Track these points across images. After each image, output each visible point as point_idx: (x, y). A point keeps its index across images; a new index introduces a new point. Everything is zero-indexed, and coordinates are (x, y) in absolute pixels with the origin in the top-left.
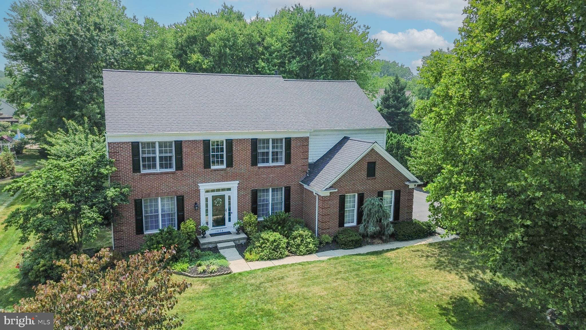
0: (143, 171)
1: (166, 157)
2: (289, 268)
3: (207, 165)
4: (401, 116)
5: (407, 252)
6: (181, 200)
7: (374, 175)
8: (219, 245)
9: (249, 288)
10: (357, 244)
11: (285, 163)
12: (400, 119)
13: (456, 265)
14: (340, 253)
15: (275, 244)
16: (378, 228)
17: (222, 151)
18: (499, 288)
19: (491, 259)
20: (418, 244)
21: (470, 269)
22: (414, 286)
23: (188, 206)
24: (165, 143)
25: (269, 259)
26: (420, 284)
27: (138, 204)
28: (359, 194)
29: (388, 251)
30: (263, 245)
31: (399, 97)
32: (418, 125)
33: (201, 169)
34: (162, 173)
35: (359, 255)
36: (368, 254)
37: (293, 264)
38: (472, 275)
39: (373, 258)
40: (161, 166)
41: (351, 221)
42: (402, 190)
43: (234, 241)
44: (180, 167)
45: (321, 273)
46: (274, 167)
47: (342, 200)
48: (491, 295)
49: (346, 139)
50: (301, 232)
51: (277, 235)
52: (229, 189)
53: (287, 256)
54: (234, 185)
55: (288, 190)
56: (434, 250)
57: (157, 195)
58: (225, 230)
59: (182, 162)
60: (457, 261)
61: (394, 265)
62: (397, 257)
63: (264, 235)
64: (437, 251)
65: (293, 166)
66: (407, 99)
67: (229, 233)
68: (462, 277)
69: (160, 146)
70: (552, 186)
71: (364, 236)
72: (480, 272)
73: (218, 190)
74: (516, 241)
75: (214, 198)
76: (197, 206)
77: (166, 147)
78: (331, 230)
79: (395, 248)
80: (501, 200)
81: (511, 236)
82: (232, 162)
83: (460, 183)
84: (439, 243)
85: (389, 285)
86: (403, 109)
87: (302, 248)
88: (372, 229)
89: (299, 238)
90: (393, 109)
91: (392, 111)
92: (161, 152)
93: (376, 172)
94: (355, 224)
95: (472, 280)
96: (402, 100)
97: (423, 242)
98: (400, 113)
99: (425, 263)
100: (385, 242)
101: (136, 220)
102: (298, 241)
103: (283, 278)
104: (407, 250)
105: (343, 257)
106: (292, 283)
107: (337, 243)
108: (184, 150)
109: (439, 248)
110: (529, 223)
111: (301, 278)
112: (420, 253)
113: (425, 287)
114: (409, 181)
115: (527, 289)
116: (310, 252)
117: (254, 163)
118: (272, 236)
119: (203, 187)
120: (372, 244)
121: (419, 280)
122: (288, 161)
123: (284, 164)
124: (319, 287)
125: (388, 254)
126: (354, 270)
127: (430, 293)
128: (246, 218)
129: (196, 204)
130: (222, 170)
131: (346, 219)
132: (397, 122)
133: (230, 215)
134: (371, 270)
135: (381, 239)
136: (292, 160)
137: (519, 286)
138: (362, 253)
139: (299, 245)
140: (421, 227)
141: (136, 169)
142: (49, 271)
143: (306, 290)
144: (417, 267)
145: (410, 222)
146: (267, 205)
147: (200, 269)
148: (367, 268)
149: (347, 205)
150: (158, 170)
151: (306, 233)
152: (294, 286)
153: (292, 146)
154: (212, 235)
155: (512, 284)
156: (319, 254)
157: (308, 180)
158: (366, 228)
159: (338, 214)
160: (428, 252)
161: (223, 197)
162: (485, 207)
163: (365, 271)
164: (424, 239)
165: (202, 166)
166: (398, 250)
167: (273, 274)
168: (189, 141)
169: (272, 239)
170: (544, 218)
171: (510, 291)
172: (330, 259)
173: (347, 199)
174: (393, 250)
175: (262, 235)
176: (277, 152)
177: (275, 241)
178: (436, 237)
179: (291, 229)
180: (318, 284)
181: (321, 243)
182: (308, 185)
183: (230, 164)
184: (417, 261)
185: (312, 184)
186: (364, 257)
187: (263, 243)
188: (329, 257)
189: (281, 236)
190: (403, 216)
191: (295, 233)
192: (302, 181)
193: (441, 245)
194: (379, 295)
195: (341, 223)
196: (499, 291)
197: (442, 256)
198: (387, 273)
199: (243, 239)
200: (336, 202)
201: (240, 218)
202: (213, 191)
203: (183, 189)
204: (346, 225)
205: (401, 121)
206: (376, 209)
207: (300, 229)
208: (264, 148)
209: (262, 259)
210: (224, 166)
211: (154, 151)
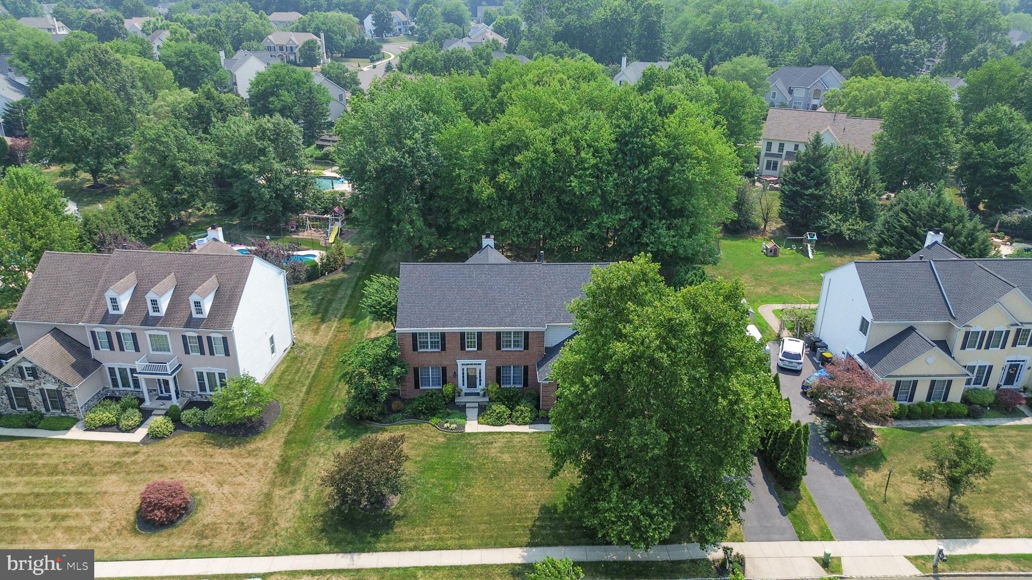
0: (420, 350)
1: (435, 342)
2: (501, 436)
3: (463, 348)
6: (444, 370)
8: (467, 405)
9: (468, 446)
11: (525, 349)
14: (545, 428)
15: (500, 414)
17: (474, 339)
23: (449, 374)
24: (434, 333)
25: (493, 425)
27: (416, 371)
30: (492, 414)
33: (459, 350)
34: (431, 352)
40: (432, 347)
43: (479, 402)
44: (444, 348)
45: (520, 444)
46: (515, 351)
51: (503, 408)
52: (479, 365)
53: (507, 424)
54: (483, 362)
55: (526, 368)
57: (429, 365)
58: (476, 391)
59: (445, 345)
63: (494, 407)
65: (529, 351)
67: (478, 394)
69: (431, 335)
73: (471, 365)
75: (468, 369)
76: (456, 374)
77: (435, 336)
82: (482, 346)
87: (520, 420)
89: (520, 412)
92: (431, 338)
101: (415, 379)
102: (519, 414)
105: (545, 432)
108: (447, 338)
111: (505, 445)
116: (525, 424)
117: (498, 347)
118: (499, 408)
119: (459, 362)
122: (526, 347)
123: (523, 350)
124: (510, 455)
128: (490, 387)
129: (455, 372)
130: (474, 351)
133: (480, 381)
136: (529, 347)
139: (518, 417)
141: (415, 348)
143: (500, 455)
146: (509, 377)
147: (446, 425)
150: (429, 350)
151: (526, 409)
152: (495, 450)
153: (530, 337)
154: (466, 394)
156: (532, 426)
157: (541, 364)
161: (475, 369)
165: (459, 348)
167: (490, 438)
168: (451, 333)
169: (499, 410)
172: (534, 433)
176: (518, 341)
177: (501, 412)
179: (515, 405)
180: (511, 452)
181: (535, 417)
182: (538, 370)
183: (480, 348)
188: (536, 431)
189: (506, 409)
191: (517, 408)
192: (538, 363)
199: (484, 402)
201: (487, 385)
202: (467, 365)
203: (445, 362)
207: (522, 406)
208: (507, 338)
209: (489, 424)
210: (476, 349)
211: (427, 338)
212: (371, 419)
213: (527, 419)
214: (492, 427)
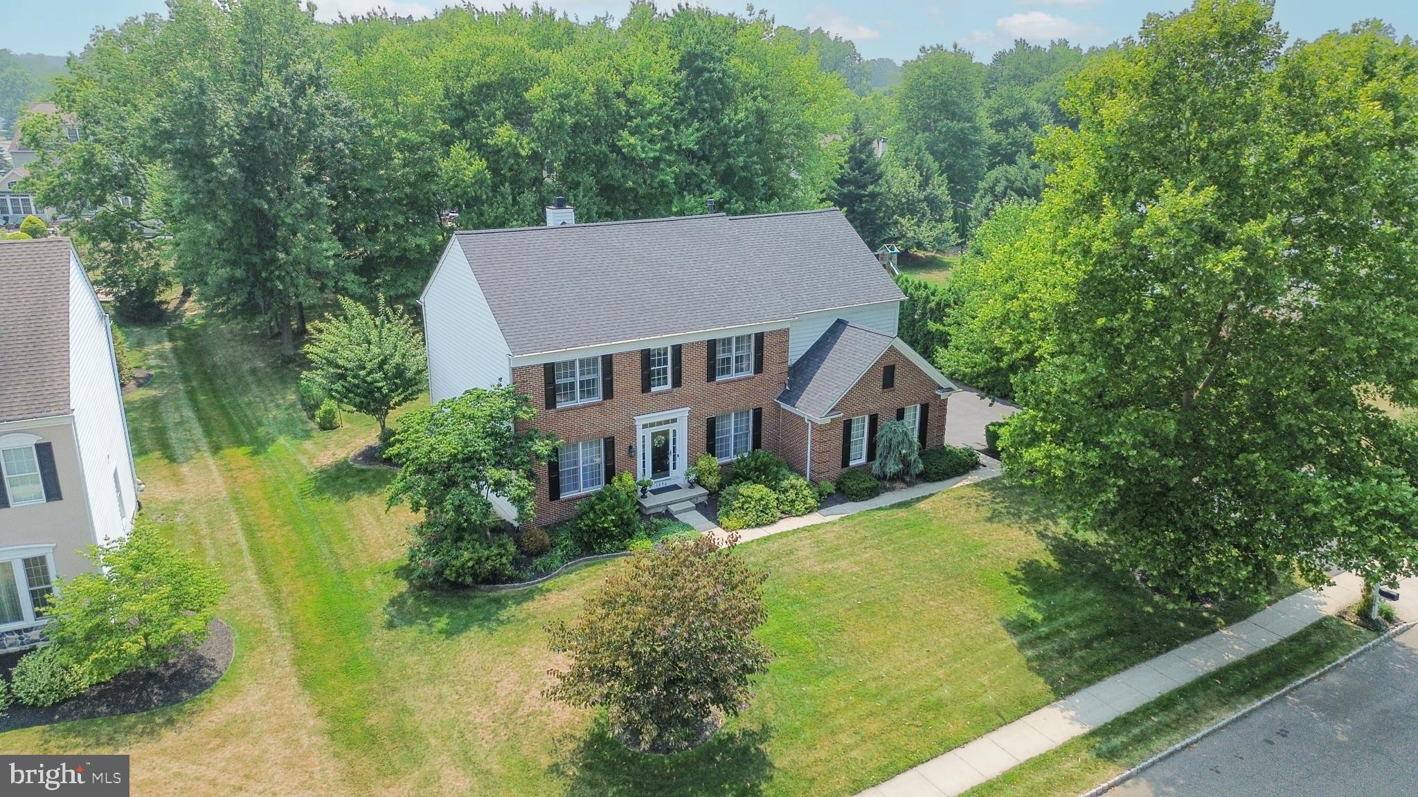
0: (560, 406)
1: (588, 381)
3: (646, 388)
4: (866, 202)
5: (946, 500)
6: (610, 444)
7: (892, 386)
8: (673, 508)
10: (873, 493)
11: (755, 373)
12: (865, 208)
13: (1018, 515)
14: (851, 508)
15: (762, 502)
16: (901, 466)
17: (665, 363)
18: (1077, 544)
19: (1082, 522)
20: (959, 485)
21: (1036, 520)
22: (970, 551)
23: (620, 452)
24: (588, 360)
25: (758, 525)
26: (976, 548)
28: (871, 416)
29: (918, 500)
30: (746, 506)
31: (863, 162)
32: (901, 220)
33: (638, 394)
34: (585, 407)
35: (880, 509)
36: (892, 507)
37: (795, 531)
38: (1040, 528)
39: (902, 513)
40: (583, 395)
41: (859, 458)
42: (932, 402)
43: (690, 499)
44: (608, 393)
45: (841, 542)
46: (739, 380)
47: (848, 426)
48: (1068, 555)
49: (840, 325)
50: (794, 481)
51: (761, 489)
52: (674, 421)
53: (781, 518)
54: (682, 414)
55: (758, 413)
56: (983, 493)
57: (579, 438)
58: (669, 483)
59: (612, 385)
60: (1018, 510)
61: (934, 522)
62: (934, 509)
63: (744, 490)
64: (987, 495)
65: (765, 376)
66: (878, 164)
67: (676, 487)
68: (1028, 532)
69: (581, 366)
70: (1147, 441)
71: (882, 477)
72: (1051, 523)
73: (660, 423)
74: (1108, 502)
75: (654, 435)
76: (631, 450)
77: (588, 365)
78: (831, 474)
79: (927, 494)
80: (1093, 456)
81: (1103, 497)
82: (680, 378)
83: (1045, 431)
84: (987, 482)
85: (937, 551)
86: (871, 188)
87: (800, 506)
88: (893, 467)
89: (791, 491)
90: (852, 188)
91: (850, 191)
92: (582, 373)
93: (896, 381)
94: (863, 460)
95: (1042, 536)
96: (867, 168)
97: (965, 482)
98: (865, 196)
99: (976, 515)
100: (910, 484)
101: (550, 479)
102: (791, 494)
103: (792, 552)
104: (945, 496)
105: (860, 514)
106: (807, 558)
107: (844, 492)
108: (615, 368)
109: (990, 490)
110: (1121, 482)
111: (816, 549)
112: (964, 501)
113: (984, 551)
114: (941, 388)
115: (1112, 542)
116: (810, 510)
117: (711, 377)
118: (755, 490)
119: (640, 421)
120: (892, 489)
121: (974, 541)
122: (759, 368)
123: (752, 374)
124: (847, 561)
125: (922, 505)
126: (885, 533)
127: (992, 558)
128: (703, 463)
129: (631, 447)
130: (667, 392)
131: (852, 454)
132: (861, 214)
133: (674, 460)
134: (906, 532)
135: (903, 481)
136: (765, 366)
137: (1101, 540)
138: (883, 505)
139: (793, 501)
140: (959, 458)
141: (551, 403)
142: (477, 567)
143: (830, 566)
144: (966, 522)
145: (942, 451)
146: (728, 439)
148: (899, 528)
149: (854, 433)
150: (580, 402)
151: (801, 482)
152: (812, 561)
153: (765, 344)
154: (656, 492)
155: (1092, 538)
156: (823, 511)
157: (790, 395)
158: (883, 466)
159: (841, 449)
160: (976, 498)
161: (666, 433)
162: (1076, 465)
163: (898, 534)
164: (964, 477)
165: (640, 389)
166: (933, 498)
167: (775, 546)
168: (622, 353)
169: (757, 496)
170: (1137, 474)
171: (1090, 546)
172: (842, 519)
173: (854, 425)
174: (925, 497)
175: (741, 490)
176: (743, 357)
177: (762, 499)
178: (980, 472)
179: (777, 479)
180: (844, 557)
181: (821, 495)
182: (794, 406)
183: (677, 382)
184: (963, 515)
185: (798, 404)
186: (890, 512)
187: (744, 503)
188: (839, 516)
189: (766, 490)
190: (930, 444)
191: (785, 484)
192: (779, 398)
193: (992, 485)
194: (928, 566)
195: (845, 461)
196: (1077, 548)
197: (997, 503)
198: (929, 535)
199: (703, 495)
200: (839, 431)
201: (692, 462)
202: (652, 425)
203: (612, 426)
204: (852, 463)
205: (867, 213)
206: (900, 439)
207: (792, 477)
208: (724, 352)
209: (748, 526)
210: (669, 386)
211: (573, 375)
212: (495, 578)
213: (811, 501)
214: (757, 530)
